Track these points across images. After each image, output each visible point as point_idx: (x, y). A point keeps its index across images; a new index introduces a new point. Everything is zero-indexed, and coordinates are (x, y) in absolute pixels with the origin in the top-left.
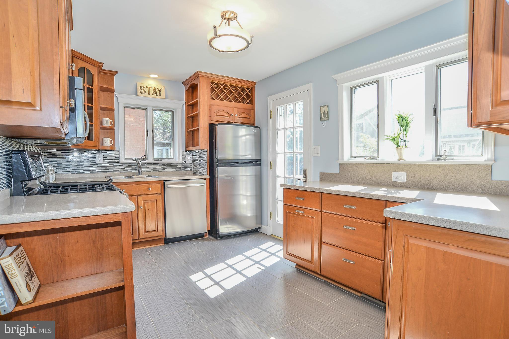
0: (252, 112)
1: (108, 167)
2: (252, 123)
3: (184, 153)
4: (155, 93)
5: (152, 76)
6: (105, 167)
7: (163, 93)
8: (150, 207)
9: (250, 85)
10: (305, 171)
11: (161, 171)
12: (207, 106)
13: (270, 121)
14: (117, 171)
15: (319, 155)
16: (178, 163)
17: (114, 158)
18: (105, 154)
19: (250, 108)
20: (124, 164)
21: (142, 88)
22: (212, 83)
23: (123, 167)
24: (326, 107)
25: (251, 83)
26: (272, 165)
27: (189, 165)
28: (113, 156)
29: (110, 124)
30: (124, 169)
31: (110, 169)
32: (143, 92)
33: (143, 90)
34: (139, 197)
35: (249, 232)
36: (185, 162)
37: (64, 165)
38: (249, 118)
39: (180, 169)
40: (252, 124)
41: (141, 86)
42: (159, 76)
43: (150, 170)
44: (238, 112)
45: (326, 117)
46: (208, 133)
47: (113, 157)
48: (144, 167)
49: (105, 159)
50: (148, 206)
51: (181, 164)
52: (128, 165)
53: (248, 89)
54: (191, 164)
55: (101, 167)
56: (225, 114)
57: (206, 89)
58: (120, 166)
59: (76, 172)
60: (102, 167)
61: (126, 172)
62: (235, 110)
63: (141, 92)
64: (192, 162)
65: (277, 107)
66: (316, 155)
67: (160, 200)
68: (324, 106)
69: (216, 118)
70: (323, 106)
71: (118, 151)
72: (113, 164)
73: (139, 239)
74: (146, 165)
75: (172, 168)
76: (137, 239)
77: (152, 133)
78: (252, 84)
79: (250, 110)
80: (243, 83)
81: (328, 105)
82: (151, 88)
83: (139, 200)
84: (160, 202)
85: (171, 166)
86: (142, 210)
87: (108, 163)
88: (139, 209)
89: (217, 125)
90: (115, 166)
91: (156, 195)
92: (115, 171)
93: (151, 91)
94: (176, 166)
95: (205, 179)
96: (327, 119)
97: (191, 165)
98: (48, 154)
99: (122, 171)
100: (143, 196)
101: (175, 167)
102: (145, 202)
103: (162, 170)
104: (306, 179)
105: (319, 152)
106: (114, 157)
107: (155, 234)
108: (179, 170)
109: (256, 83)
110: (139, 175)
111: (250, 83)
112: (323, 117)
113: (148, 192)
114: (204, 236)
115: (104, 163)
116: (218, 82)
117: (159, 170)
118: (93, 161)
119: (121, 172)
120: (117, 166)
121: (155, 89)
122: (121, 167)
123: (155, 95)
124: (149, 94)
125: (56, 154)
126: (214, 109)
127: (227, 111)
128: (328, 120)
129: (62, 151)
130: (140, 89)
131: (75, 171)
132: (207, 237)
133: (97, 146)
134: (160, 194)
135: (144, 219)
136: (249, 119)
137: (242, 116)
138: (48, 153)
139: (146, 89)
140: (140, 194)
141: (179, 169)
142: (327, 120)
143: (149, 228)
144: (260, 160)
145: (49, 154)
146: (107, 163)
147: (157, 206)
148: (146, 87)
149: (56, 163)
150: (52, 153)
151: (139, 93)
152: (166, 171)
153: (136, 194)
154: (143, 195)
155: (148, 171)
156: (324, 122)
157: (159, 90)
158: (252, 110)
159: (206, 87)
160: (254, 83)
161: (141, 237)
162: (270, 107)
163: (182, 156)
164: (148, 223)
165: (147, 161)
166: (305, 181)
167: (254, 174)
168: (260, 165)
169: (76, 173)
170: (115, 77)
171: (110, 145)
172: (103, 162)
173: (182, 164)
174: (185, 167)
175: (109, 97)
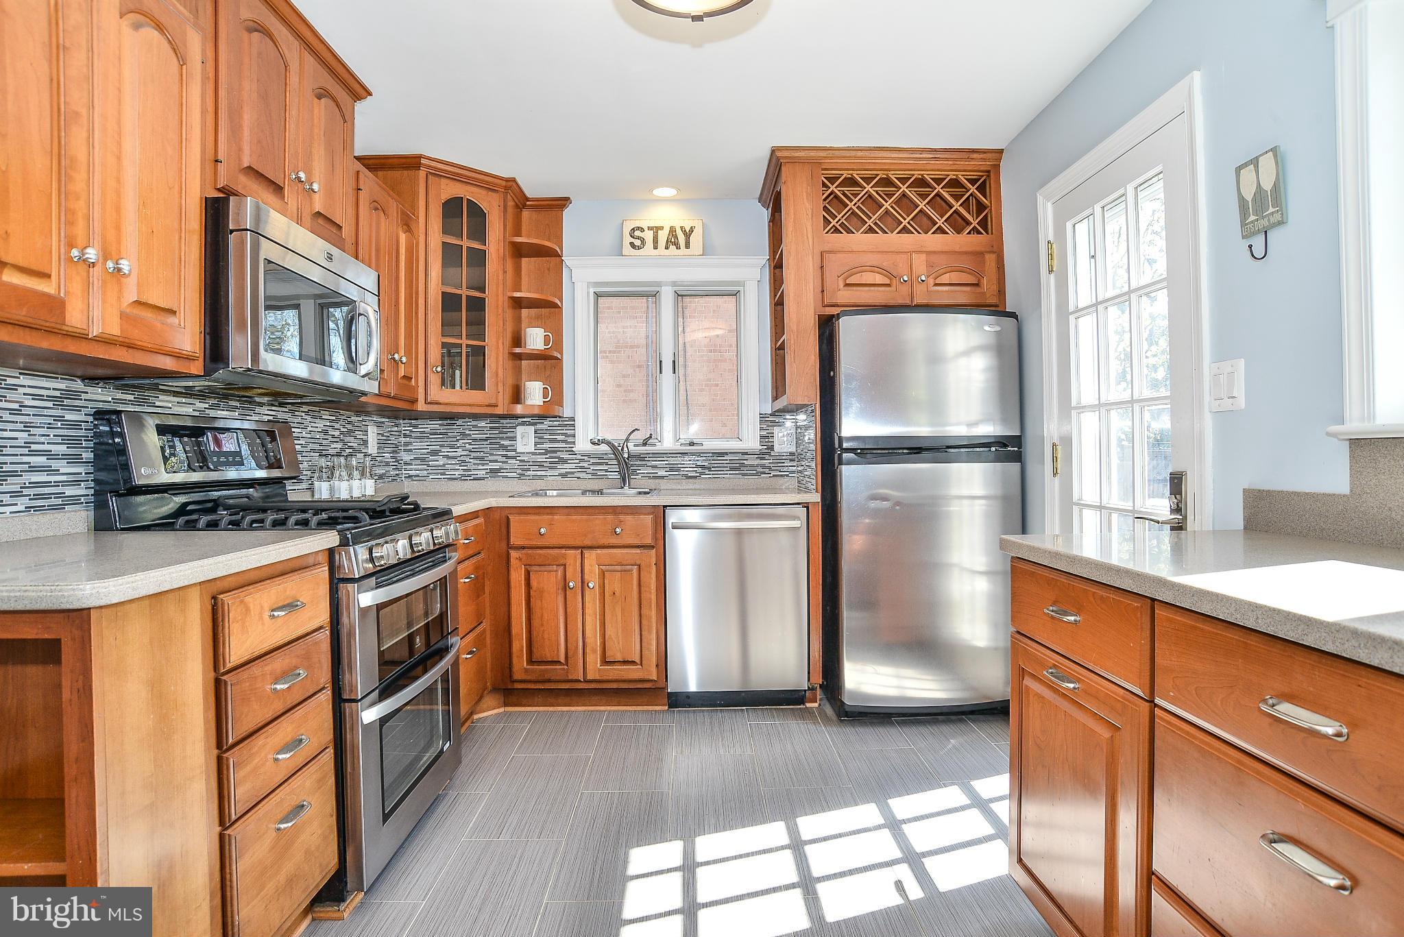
0: (988, 264)
1: (545, 464)
2: (993, 301)
3: (767, 419)
4: (672, 241)
5: (661, 192)
6: (538, 464)
7: (696, 239)
8: (617, 587)
9: (977, 163)
10: (1177, 483)
11: (696, 477)
12: (811, 259)
13: (1049, 283)
14: (569, 476)
15: (1241, 403)
16: (746, 454)
17: (562, 438)
18: (539, 426)
19: (978, 249)
20: (589, 456)
21: (637, 233)
22: (832, 180)
23: (585, 465)
24: (1267, 163)
25: (982, 156)
26: (1059, 456)
27: (784, 458)
28: (559, 432)
29: (546, 341)
30: (588, 471)
31: (551, 468)
32: (638, 243)
33: (639, 238)
34: (587, 553)
35: (972, 712)
36: (772, 448)
37: (444, 457)
38: (977, 285)
39: (754, 472)
40: (995, 307)
41: (633, 229)
42: (679, 190)
43: (661, 473)
44: (930, 265)
45: (1271, 210)
46: (816, 345)
47: (558, 434)
48: (644, 463)
49: (538, 440)
50: (614, 583)
51: (756, 456)
52: (600, 458)
53: (973, 182)
54: (792, 454)
55: (528, 464)
56: (879, 279)
57: (805, 200)
58: (578, 461)
59: (470, 476)
60: (531, 463)
61: (593, 477)
62: (920, 263)
63: (632, 245)
64: (793, 449)
65: (1069, 225)
66: (1227, 404)
67: (650, 566)
68: (1255, 162)
69: (845, 296)
70: (1251, 162)
71: (573, 419)
72: (559, 454)
73: (586, 681)
74: (650, 459)
75: (728, 469)
76: (580, 681)
77: (674, 362)
78: (983, 159)
79: (979, 255)
80: (947, 159)
81: (1274, 150)
82: (661, 228)
83: (586, 562)
84: (650, 573)
85: (727, 462)
86: (595, 595)
87: (547, 452)
88: (587, 592)
89: (838, 316)
90: (564, 461)
91: (638, 551)
92: (564, 476)
93: (663, 236)
94: (742, 462)
95: (806, 506)
96: (1278, 217)
97: (791, 460)
98: (411, 431)
99: (582, 475)
100: (599, 551)
101: (738, 465)
102: (603, 567)
103: (698, 474)
104: (1185, 518)
105: (1240, 391)
106: (562, 434)
107: (633, 672)
108: (753, 475)
109: (1001, 152)
110: (622, 488)
111: (975, 156)
112: (1252, 218)
113: (613, 541)
114: (803, 699)
115: (536, 451)
116: (851, 172)
117: (687, 473)
118: (509, 448)
119: (579, 478)
120: (569, 461)
121: (672, 230)
122: (579, 465)
123: (673, 248)
124: (655, 248)
125: (429, 429)
126: (835, 266)
127: (885, 265)
128: (1281, 223)
129: (440, 422)
130: (631, 236)
131: (467, 473)
132: (816, 705)
133: (497, 406)
134: (653, 547)
135: (600, 623)
136: (978, 290)
137: (945, 279)
138: (411, 428)
139: (648, 236)
140: (588, 542)
141: (751, 472)
142: (1273, 226)
143: (615, 653)
144: (1017, 440)
145: (414, 430)
146: (543, 451)
147: (642, 584)
148: (646, 229)
149: (428, 453)
150: (420, 426)
151: (627, 249)
152: (710, 476)
153: (578, 543)
154: (599, 547)
155: (656, 475)
156: (1258, 242)
157: (685, 231)
158: (987, 256)
159: (807, 193)
160: (997, 155)
161: (589, 677)
162: (1047, 231)
163: (761, 429)
164: (610, 635)
165: (659, 448)
166: (1179, 527)
167: (999, 492)
168: (1018, 457)
169: (469, 478)
170: (567, 213)
171: (544, 402)
172: (533, 450)
173: (761, 455)
174: (772, 465)
175: (549, 269)
